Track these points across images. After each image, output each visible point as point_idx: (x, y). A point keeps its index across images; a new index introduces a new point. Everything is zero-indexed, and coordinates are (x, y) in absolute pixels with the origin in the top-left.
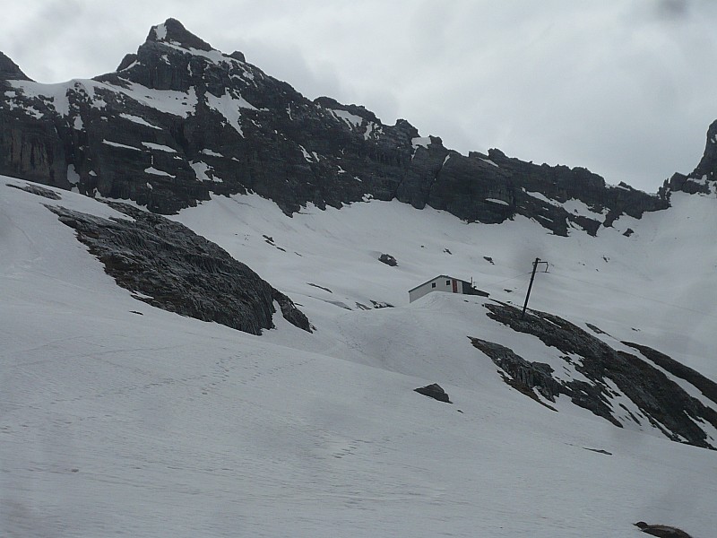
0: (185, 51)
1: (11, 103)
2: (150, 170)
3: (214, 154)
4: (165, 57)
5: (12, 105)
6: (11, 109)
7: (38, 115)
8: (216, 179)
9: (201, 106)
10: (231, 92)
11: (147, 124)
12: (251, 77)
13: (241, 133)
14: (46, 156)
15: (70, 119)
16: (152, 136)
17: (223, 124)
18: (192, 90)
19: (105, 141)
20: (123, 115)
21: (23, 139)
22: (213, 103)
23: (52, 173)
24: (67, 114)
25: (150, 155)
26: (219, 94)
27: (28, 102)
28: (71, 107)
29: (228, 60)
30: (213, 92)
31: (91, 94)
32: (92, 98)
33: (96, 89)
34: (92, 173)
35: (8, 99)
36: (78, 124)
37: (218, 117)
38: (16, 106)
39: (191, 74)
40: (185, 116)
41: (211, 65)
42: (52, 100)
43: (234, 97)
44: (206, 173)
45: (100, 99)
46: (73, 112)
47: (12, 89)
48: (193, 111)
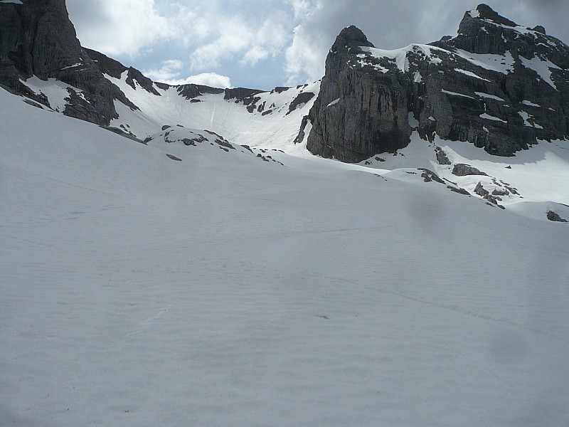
0: (498, 25)
1: (362, 62)
2: (484, 116)
3: (533, 105)
4: (483, 29)
5: (363, 64)
6: (362, 66)
7: (385, 70)
8: (537, 126)
9: (518, 65)
10: (539, 55)
11: (478, 77)
12: (554, 45)
13: (555, 87)
14: (391, 104)
15: (410, 75)
16: (482, 87)
17: (539, 80)
18: (508, 54)
19: (443, 91)
20: (457, 70)
21: (372, 89)
22: (526, 63)
23: (396, 118)
24: (408, 70)
25: (482, 103)
26: (530, 57)
27: (375, 61)
28: (411, 66)
29: (532, 33)
30: (524, 55)
31: (428, 53)
32: (429, 56)
33: (431, 50)
34: (430, 118)
35: (360, 59)
36: (418, 78)
37: (533, 74)
38: (366, 64)
39: (506, 41)
40: (506, 73)
41: (520, 35)
42: (394, 60)
43: (542, 60)
44: (528, 120)
45: (436, 57)
46: (412, 69)
47: (362, 53)
48: (512, 69)
